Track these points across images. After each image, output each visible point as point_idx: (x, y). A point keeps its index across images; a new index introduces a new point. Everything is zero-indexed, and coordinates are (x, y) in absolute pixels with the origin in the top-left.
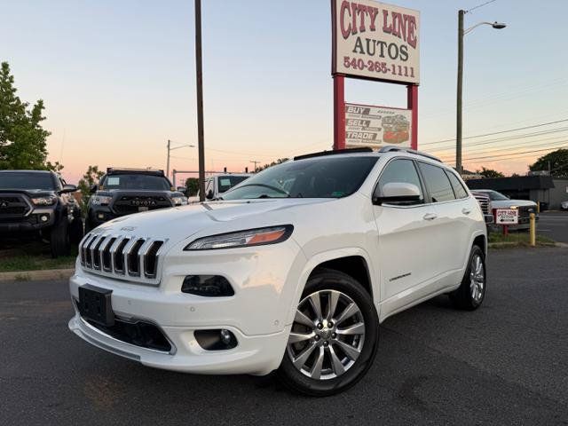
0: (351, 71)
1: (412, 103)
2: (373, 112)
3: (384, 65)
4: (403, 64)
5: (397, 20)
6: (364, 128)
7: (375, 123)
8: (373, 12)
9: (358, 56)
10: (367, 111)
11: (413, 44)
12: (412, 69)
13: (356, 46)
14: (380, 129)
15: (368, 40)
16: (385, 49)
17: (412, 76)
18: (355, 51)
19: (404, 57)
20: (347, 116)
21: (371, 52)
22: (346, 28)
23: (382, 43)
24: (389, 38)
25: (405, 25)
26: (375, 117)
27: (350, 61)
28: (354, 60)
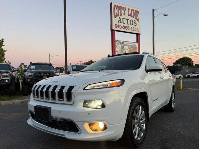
0: (117, 29)
1: (138, 41)
2: (125, 43)
3: (128, 27)
4: (135, 27)
5: (133, 12)
6: (122, 49)
7: (126, 47)
8: (125, 9)
9: (120, 24)
10: (123, 43)
11: (138, 20)
12: (138, 29)
13: (119, 20)
14: (127, 49)
15: (123, 19)
16: (129, 22)
17: (138, 31)
18: (118, 22)
19: (135, 25)
20: (116, 45)
21: (124, 23)
22: (115, 14)
23: (128, 20)
24: (130, 18)
25: (135, 13)
26: (125, 45)
27: (117, 26)
28: (118, 25)
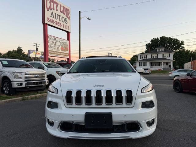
0: (50, 23)
1: (68, 39)
2: (57, 39)
3: (60, 23)
4: (66, 24)
5: (64, 9)
6: (54, 45)
7: (58, 44)
8: (57, 4)
9: (52, 18)
10: (55, 39)
11: (69, 18)
12: (69, 27)
13: (52, 15)
14: (59, 46)
15: (55, 14)
16: (61, 18)
17: (69, 29)
18: (51, 16)
19: (66, 22)
20: (49, 39)
21: (57, 18)
22: (48, 7)
23: (60, 16)
24: (62, 15)
25: (66, 11)
26: (57, 41)
27: (50, 19)
28: (51, 19)
